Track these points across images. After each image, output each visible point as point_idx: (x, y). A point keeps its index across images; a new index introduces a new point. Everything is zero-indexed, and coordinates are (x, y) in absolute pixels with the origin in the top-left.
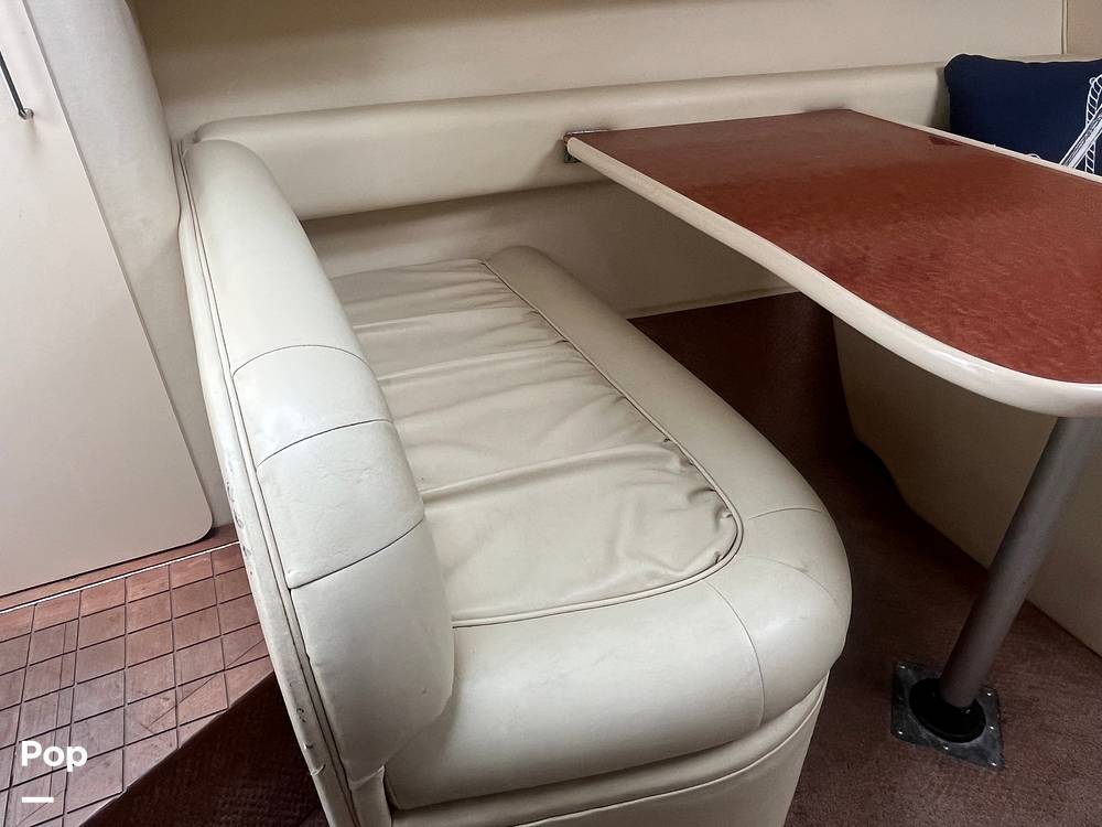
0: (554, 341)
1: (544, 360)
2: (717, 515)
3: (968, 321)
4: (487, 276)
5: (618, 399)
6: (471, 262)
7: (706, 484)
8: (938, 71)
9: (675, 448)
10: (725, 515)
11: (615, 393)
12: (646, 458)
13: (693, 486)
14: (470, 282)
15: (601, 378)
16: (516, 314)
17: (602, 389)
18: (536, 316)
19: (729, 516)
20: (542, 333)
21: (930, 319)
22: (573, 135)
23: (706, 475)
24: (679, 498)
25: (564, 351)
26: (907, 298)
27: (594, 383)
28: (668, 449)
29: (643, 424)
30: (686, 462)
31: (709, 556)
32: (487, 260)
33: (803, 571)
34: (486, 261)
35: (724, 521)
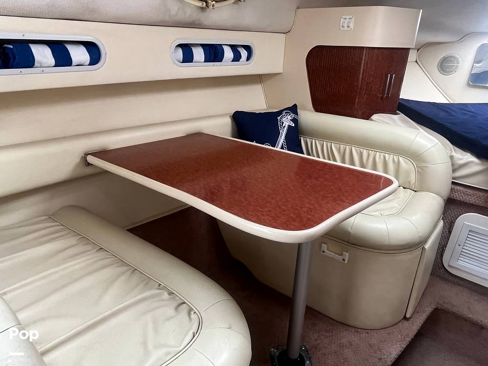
0: (95, 250)
1: (92, 261)
2: (189, 314)
3: (264, 213)
4: (53, 224)
5: (134, 271)
6: (44, 218)
7: (182, 301)
8: (230, 117)
9: (165, 288)
10: (192, 313)
11: (131, 269)
12: (153, 296)
13: (175, 304)
14: (44, 229)
15: (123, 263)
16: (73, 241)
17: (125, 268)
18: (84, 239)
19: (194, 313)
20: (89, 247)
21: (252, 215)
22: (89, 154)
23: (180, 296)
24: (171, 311)
25: (102, 254)
26: (242, 208)
27: (120, 266)
28: (161, 289)
29: (147, 280)
30: (171, 293)
31: (190, 335)
32: (52, 215)
33: (229, 328)
34: (51, 217)
35: (193, 316)
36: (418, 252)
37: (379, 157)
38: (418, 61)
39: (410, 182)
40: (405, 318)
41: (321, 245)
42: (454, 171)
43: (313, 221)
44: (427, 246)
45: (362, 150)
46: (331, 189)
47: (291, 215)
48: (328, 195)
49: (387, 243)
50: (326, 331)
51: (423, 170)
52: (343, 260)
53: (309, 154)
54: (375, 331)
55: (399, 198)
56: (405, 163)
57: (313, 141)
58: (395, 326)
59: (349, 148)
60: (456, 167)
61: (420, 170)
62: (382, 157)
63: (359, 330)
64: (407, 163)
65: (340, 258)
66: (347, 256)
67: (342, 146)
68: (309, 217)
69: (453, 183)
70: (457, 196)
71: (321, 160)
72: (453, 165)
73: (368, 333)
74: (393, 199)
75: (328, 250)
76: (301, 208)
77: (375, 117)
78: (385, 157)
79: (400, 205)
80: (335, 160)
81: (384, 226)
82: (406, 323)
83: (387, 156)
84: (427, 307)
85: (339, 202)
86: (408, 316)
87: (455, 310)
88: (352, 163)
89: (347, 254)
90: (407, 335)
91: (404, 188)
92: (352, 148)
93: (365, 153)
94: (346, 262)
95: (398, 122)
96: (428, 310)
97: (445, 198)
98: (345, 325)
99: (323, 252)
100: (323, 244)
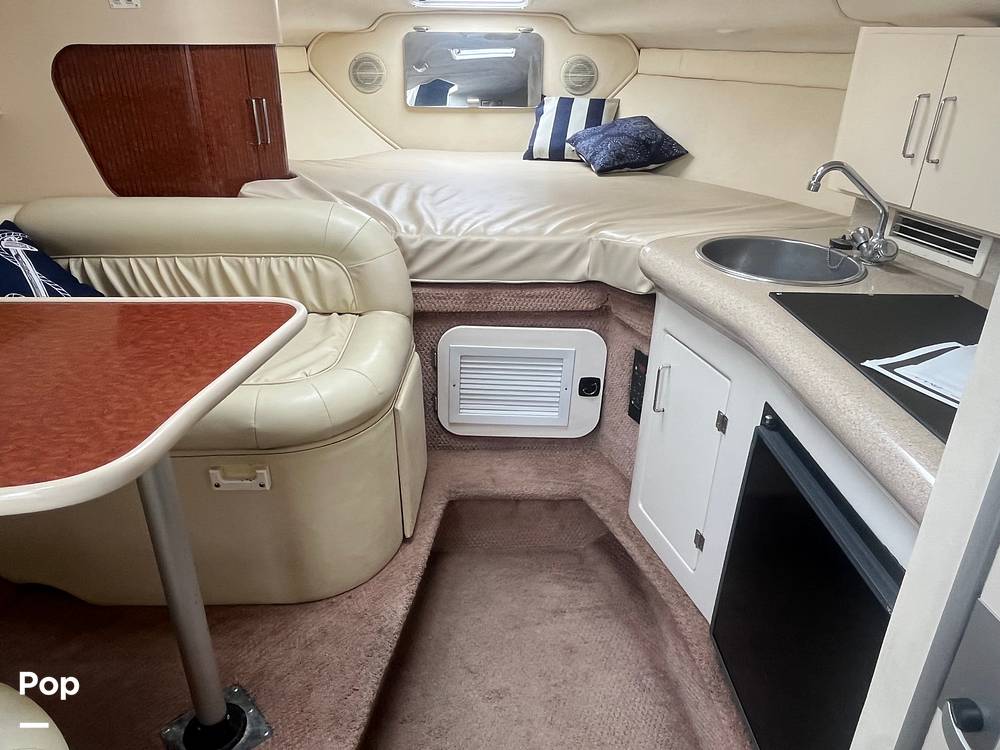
36: (387, 422)
37: (277, 266)
38: (312, 69)
39: (345, 302)
40: (406, 541)
41: (209, 474)
42: (409, 263)
43: (131, 436)
44: (399, 406)
45: (240, 259)
46: (172, 357)
47: (77, 440)
48: (162, 372)
49: (328, 424)
50: (274, 633)
51: (358, 273)
52: (261, 486)
53: (132, 294)
54: (362, 588)
55: (333, 335)
56: (326, 268)
57: (132, 261)
58: (394, 562)
59: (213, 260)
60: (410, 255)
61: (354, 275)
62: (282, 264)
63: (334, 600)
64: (328, 266)
65: (253, 485)
66: (264, 475)
67: (198, 261)
68: (122, 429)
69: (414, 284)
70: (426, 306)
71: (165, 299)
72: (404, 254)
73: (350, 597)
74: (324, 340)
75: (225, 478)
76: (102, 415)
77: (246, 189)
78: (287, 263)
79: (335, 347)
80: (194, 293)
81: (315, 395)
82: (409, 548)
83: (291, 261)
84: (436, 504)
85: (189, 379)
86: (408, 536)
87: (473, 491)
88: (232, 291)
89: (264, 472)
90: (416, 567)
91: (340, 314)
92: (220, 260)
93: (248, 264)
94: (268, 487)
95: (296, 192)
96: (438, 510)
97: (410, 312)
98: (307, 604)
99: (218, 486)
100: (211, 471)
